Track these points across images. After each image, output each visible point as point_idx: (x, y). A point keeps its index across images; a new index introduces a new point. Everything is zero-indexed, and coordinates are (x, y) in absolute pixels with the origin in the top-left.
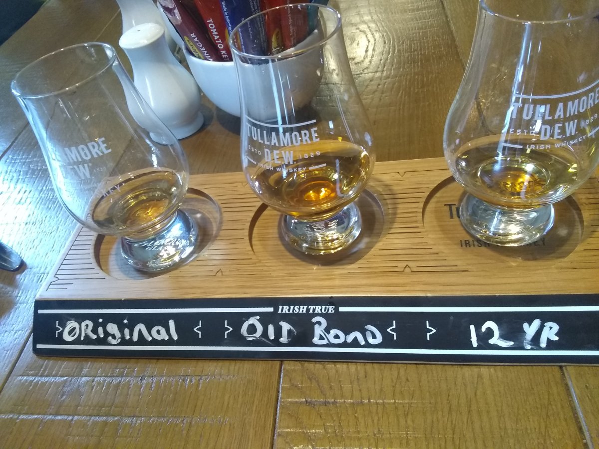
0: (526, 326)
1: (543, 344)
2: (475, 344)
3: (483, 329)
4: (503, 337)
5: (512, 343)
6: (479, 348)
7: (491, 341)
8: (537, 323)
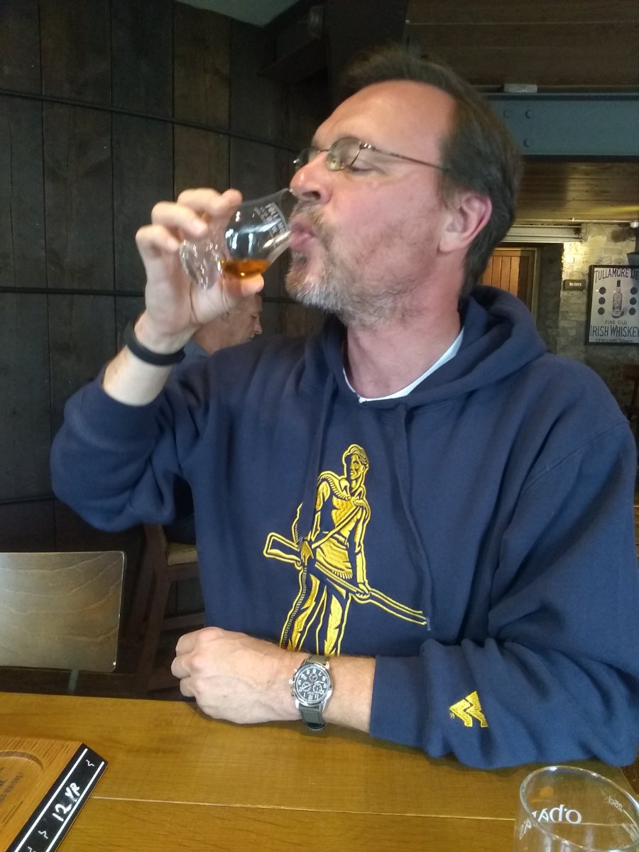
0: (66, 794)
1: (78, 795)
2: (62, 820)
3: (58, 811)
4: (66, 806)
5: (70, 805)
6: (65, 819)
7: (65, 812)
8: (68, 789)
